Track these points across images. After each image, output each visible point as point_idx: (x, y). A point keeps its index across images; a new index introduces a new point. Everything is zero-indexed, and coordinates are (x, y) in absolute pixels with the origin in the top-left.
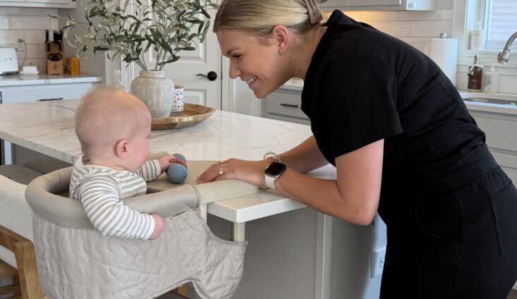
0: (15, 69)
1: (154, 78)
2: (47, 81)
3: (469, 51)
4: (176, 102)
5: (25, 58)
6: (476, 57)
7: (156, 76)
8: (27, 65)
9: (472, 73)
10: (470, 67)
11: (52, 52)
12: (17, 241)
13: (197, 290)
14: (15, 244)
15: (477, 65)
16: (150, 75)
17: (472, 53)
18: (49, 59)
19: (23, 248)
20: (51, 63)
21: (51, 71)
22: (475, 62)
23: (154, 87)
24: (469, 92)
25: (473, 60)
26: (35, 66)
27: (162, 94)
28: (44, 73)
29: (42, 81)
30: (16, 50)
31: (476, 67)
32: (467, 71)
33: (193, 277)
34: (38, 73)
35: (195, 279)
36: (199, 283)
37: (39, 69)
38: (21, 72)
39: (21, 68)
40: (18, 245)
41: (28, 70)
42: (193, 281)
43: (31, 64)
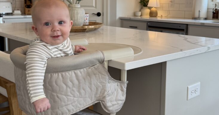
0: (10, 11)
1: (75, 7)
2: (25, 16)
3: (212, 2)
4: (85, 20)
5: (15, 7)
6: (216, 5)
7: (76, 6)
8: (16, 10)
9: (215, 12)
10: (213, 9)
11: (27, 4)
12: (7, 83)
13: (102, 106)
14: (6, 84)
15: (216, 8)
16: (73, 6)
17: (214, 3)
18: (26, 7)
19: (10, 86)
20: (27, 9)
21: (27, 12)
22: (216, 7)
23: (76, 12)
24: (213, 20)
25: (215, 6)
26: (20, 10)
27: (79, 15)
28: (24, 13)
29: (23, 17)
30: (11, 3)
31: (216, 9)
32: (212, 11)
33: (101, 100)
34: (21, 13)
35: (101, 101)
36: (103, 103)
37: (21, 12)
38: (13, 13)
39: (13, 11)
40: (8, 85)
41: (17, 12)
42: (100, 101)
43: (18, 10)
